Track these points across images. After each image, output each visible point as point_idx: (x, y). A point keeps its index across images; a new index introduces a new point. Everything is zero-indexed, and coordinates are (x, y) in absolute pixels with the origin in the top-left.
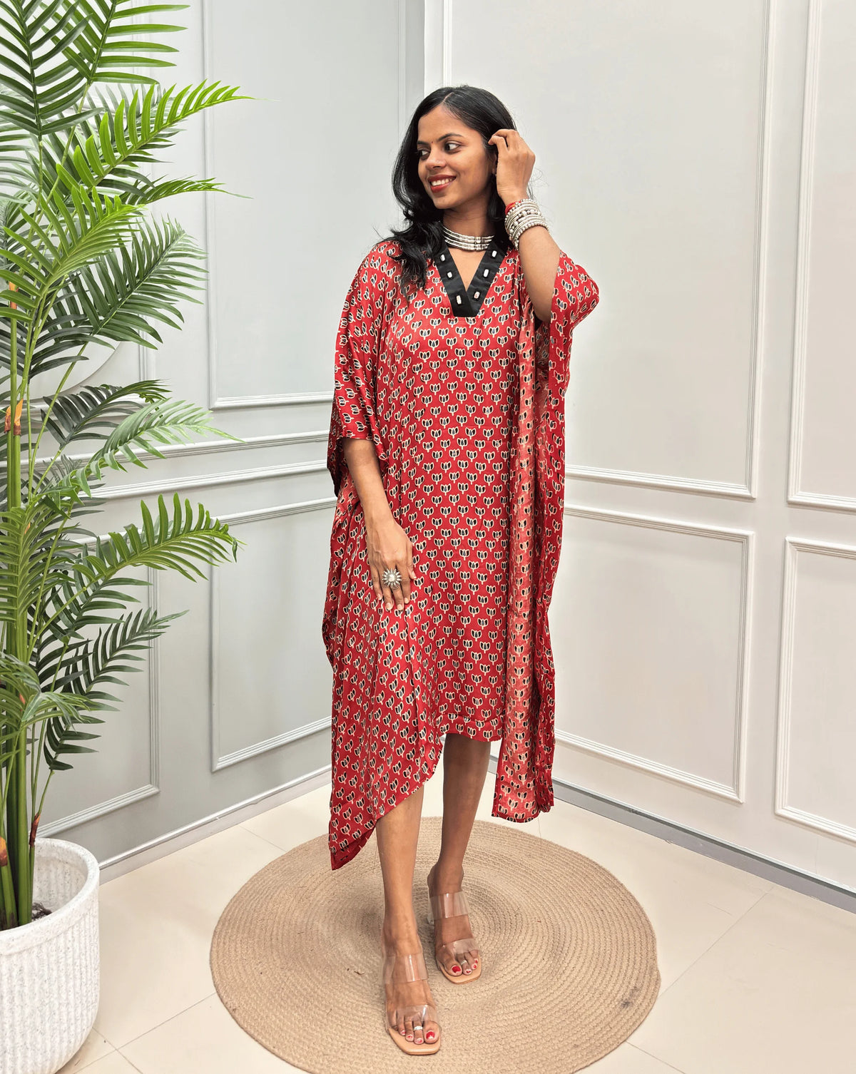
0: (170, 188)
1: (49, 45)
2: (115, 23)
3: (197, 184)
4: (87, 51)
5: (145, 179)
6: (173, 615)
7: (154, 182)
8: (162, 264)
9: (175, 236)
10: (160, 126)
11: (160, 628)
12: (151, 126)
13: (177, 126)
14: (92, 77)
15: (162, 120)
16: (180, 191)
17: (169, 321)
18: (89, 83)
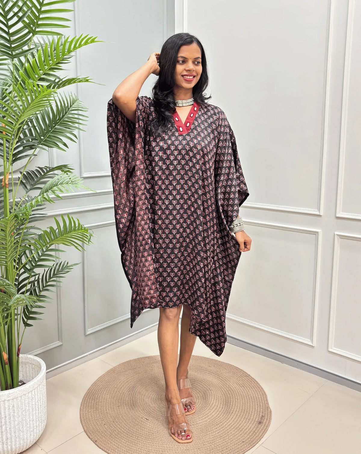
0: (70, 81)
1: (15, 19)
2: (44, 9)
3: (82, 79)
4: (32, 22)
5: (59, 78)
6: (75, 264)
7: (62, 79)
8: (68, 114)
9: (74, 102)
10: (64, 54)
11: (69, 269)
12: (60, 54)
13: (72, 54)
14: (35, 33)
15: (65, 51)
16: (74, 82)
17: (71, 139)
18: (33, 35)
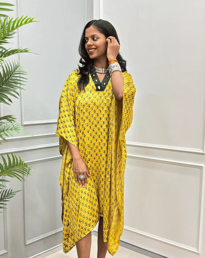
0: (13, 52)
3: (22, 50)
6: (18, 191)
7: (8, 50)
8: (12, 77)
9: (17, 67)
10: (9, 31)
11: (13, 195)
12: (6, 31)
17: (14, 96)
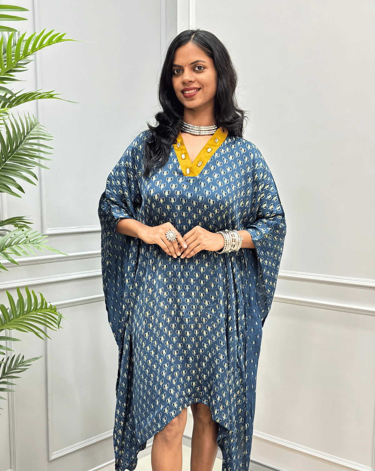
0: (26, 97)
3: (43, 94)
5: (10, 92)
6: (34, 359)
7: (16, 94)
8: (25, 144)
9: (33, 126)
10: (18, 59)
11: (26, 366)
12: (13, 58)
13: (30, 58)
15: (19, 54)
16: (33, 99)
17: (28, 180)
